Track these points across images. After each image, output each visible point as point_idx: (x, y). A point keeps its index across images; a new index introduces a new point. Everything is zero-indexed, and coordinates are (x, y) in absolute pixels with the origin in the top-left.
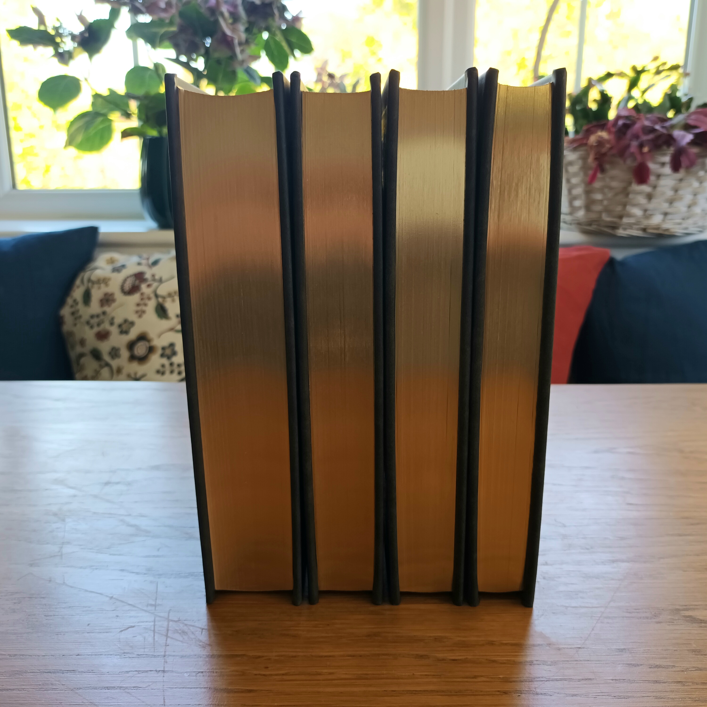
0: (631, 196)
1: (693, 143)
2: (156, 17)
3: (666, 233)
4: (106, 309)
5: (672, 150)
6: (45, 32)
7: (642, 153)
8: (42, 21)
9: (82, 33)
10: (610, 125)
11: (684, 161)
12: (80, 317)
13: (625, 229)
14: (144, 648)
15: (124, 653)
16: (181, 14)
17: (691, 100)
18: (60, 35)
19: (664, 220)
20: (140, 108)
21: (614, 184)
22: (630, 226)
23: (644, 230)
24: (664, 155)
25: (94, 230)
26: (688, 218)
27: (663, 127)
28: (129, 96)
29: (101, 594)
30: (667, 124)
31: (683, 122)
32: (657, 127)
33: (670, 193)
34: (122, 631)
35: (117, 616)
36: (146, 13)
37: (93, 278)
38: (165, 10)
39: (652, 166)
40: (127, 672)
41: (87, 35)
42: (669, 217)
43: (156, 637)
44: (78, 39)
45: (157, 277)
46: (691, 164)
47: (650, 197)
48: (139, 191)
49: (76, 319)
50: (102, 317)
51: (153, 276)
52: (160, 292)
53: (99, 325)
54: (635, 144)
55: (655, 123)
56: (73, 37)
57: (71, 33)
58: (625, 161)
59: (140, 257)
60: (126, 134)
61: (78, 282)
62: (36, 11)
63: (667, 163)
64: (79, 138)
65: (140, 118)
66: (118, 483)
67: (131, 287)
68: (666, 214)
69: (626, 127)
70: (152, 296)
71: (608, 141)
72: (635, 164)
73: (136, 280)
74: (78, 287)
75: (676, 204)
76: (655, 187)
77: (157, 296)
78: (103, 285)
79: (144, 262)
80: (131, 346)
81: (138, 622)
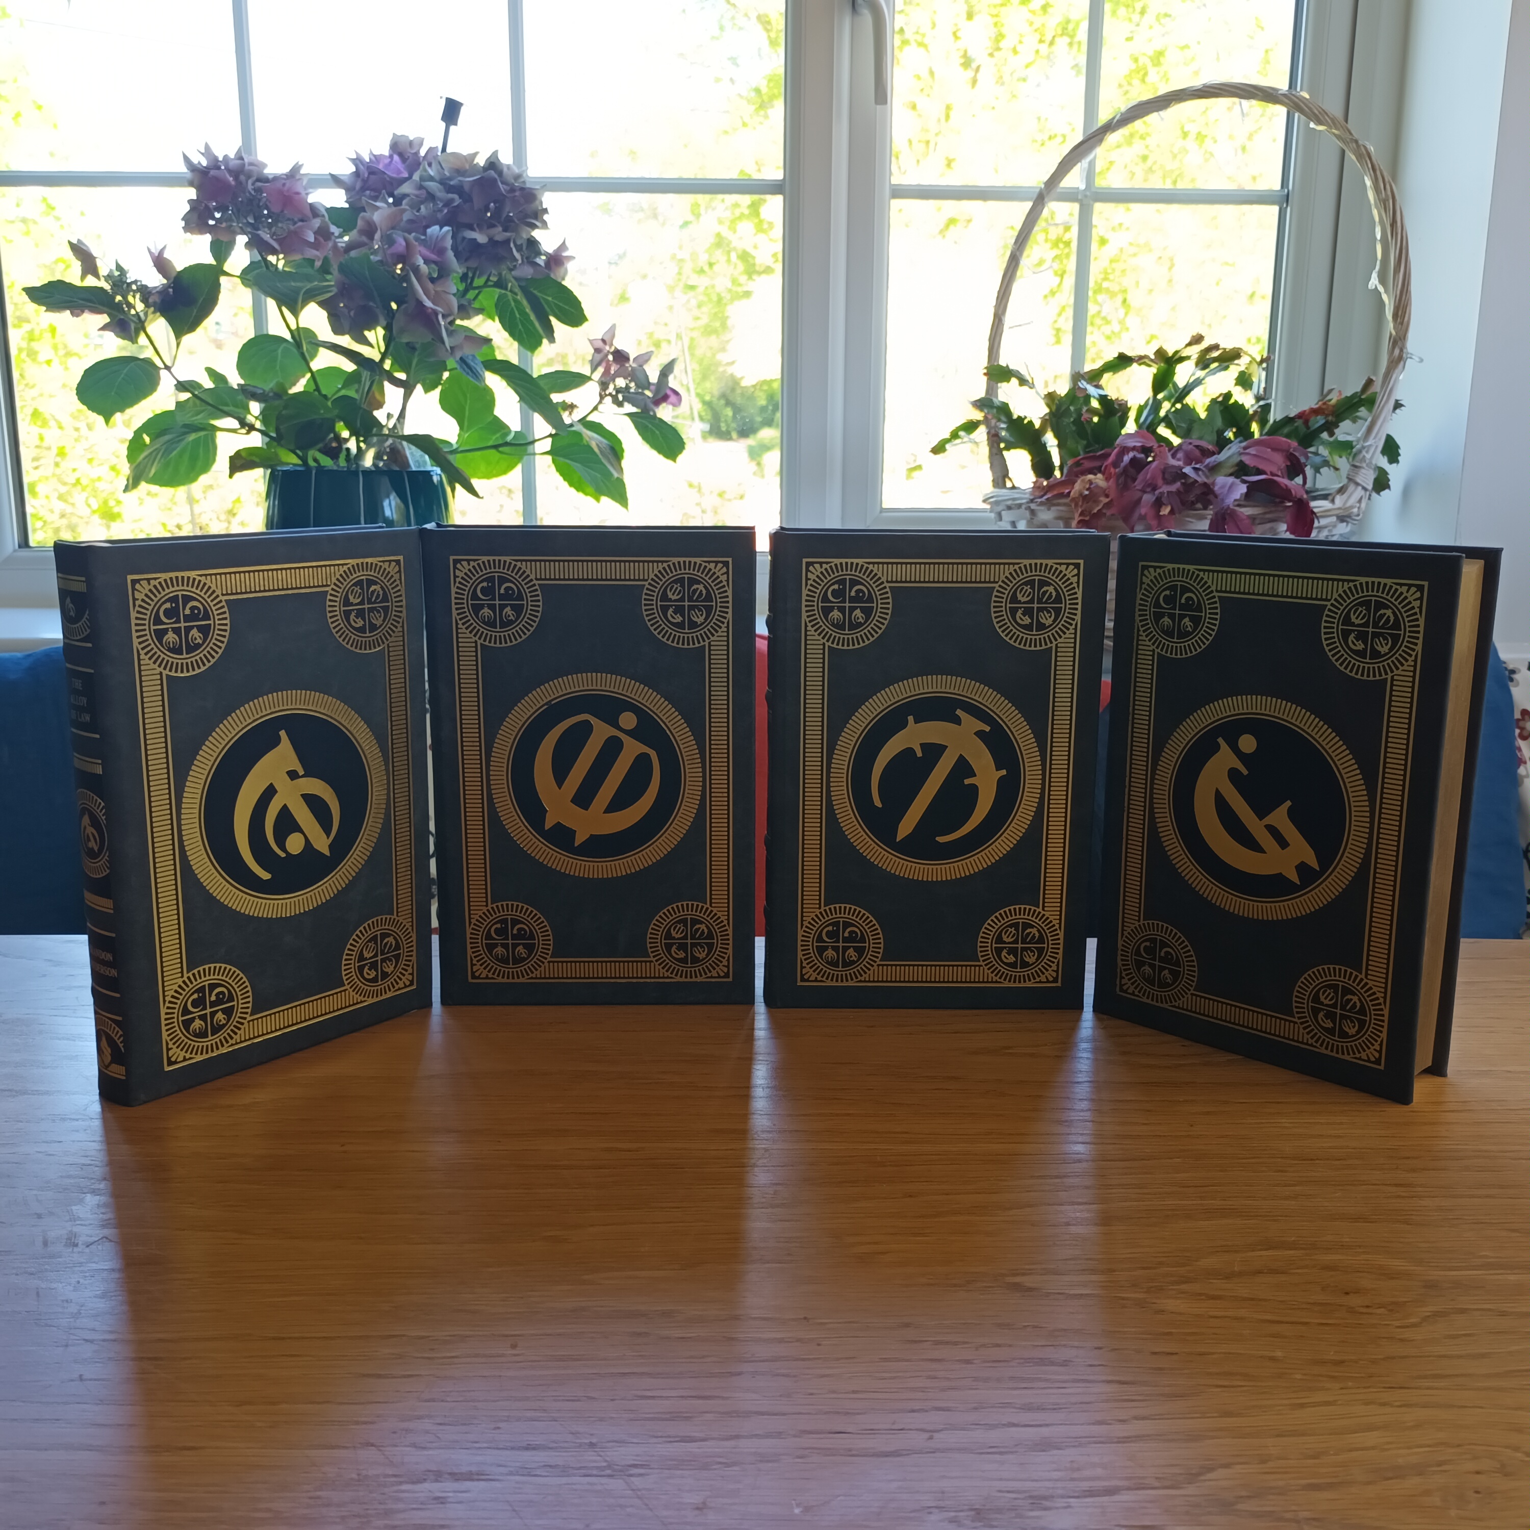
1: (1246, 499)
5: (1211, 512)
6: (94, 289)
7: (1159, 517)
8: (89, 268)
9: (161, 289)
18: (122, 291)
27: (1198, 469)
28: (246, 391)
31: (1234, 461)
32: (1187, 470)
38: (316, 246)
41: (169, 293)
44: (155, 299)
54: (1148, 498)
56: (148, 296)
57: (142, 287)
60: (238, 463)
64: (152, 469)
65: (265, 431)
69: (1138, 466)
71: (1105, 493)
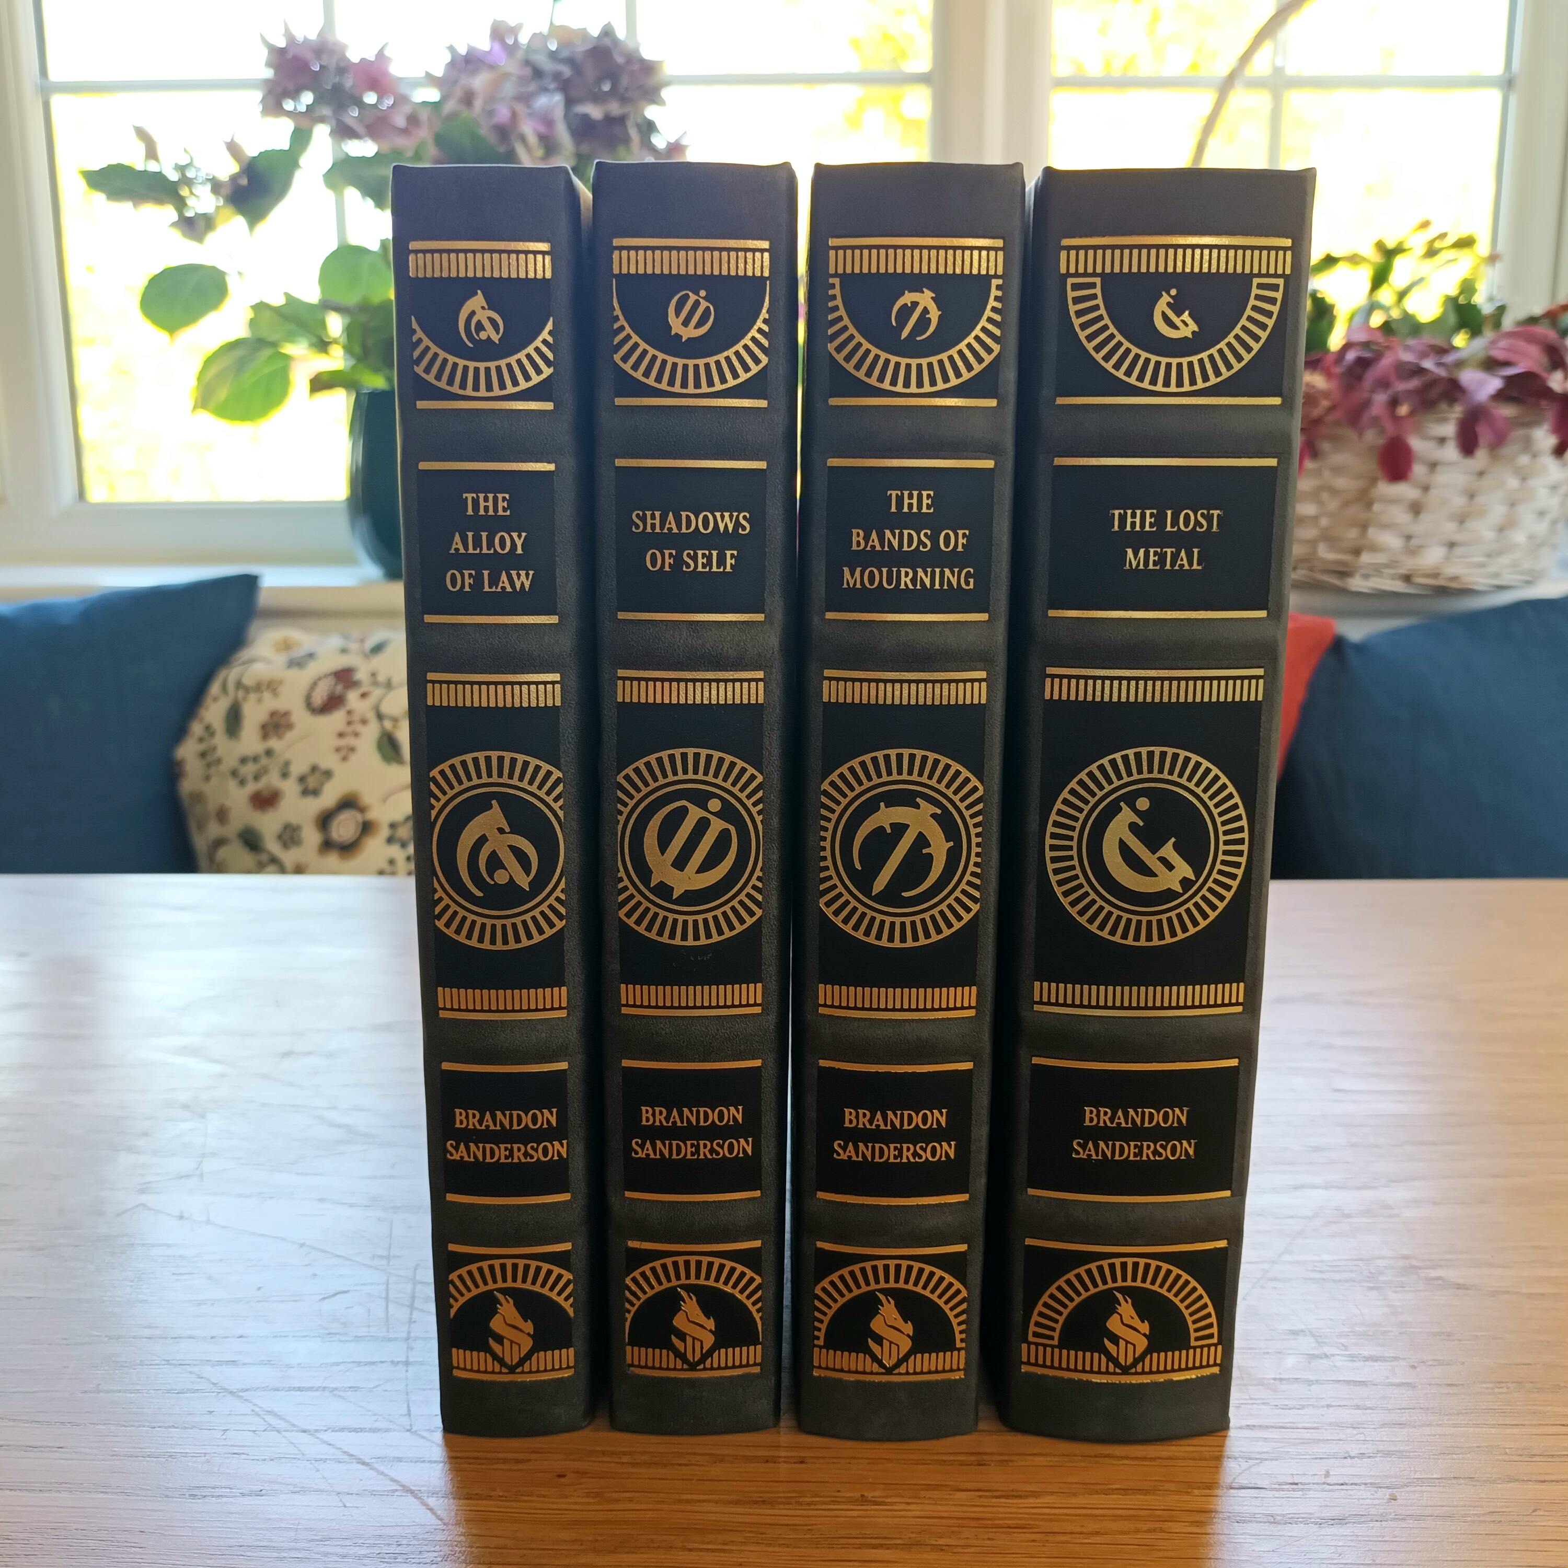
0: (1376, 507)
1: (1500, 396)
2: (387, 147)
3: (1454, 585)
4: (274, 743)
5: (1457, 411)
6: (159, 176)
7: (1396, 419)
8: (152, 153)
9: (234, 178)
10: (1329, 360)
11: (1484, 433)
12: (219, 761)
13: (1366, 577)
14: (369, 1326)
15: (330, 1334)
16: (439, 140)
17: (1501, 310)
18: (189, 182)
19: (1447, 559)
20: (349, 330)
21: (1341, 482)
22: (1378, 570)
23: (1407, 578)
24: (1444, 420)
25: (249, 583)
26: (1499, 553)
27: (1439, 364)
28: (327, 305)
29: (282, 1239)
30: (1449, 359)
31: (1482, 355)
32: (1428, 364)
33: (1459, 502)
34: (324, 1299)
35: (315, 1275)
36: (366, 136)
37: (247, 681)
38: (405, 132)
39: (1416, 444)
40: (337, 1364)
41: (244, 182)
42: (1458, 551)
43: (390, 1309)
44: (226, 191)
45: (381, 678)
46: (1499, 441)
47: (1416, 509)
48: (345, 505)
49: (209, 765)
50: (264, 761)
51: (373, 675)
52: (385, 709)
53: (257, 778)
54: (1381, 398)
55: (1424, 355)
56: (216, 186)
57: (211, 177)
58: (1360, 434)
59: (346, 637)
60: (320, 384)
61: (215, 688)
62: (142, 134)
63: (1451, 438)
64: (222, 394)
65: (348, 349)
66: (309, 1054)
67: (325, 698)
68: (1452, 545)
69: (1363, 364)
70: (371, 716)
71: (1326, 394)
72: (1381, 441)
73: (336, 685)
74: (215, 699)
75: (1472, 524)
76: (1426, 488)
77: (380, 717)
78: (267, 695)
79: (354, 646)
80: (325, 820)
81: (356, 1285)
